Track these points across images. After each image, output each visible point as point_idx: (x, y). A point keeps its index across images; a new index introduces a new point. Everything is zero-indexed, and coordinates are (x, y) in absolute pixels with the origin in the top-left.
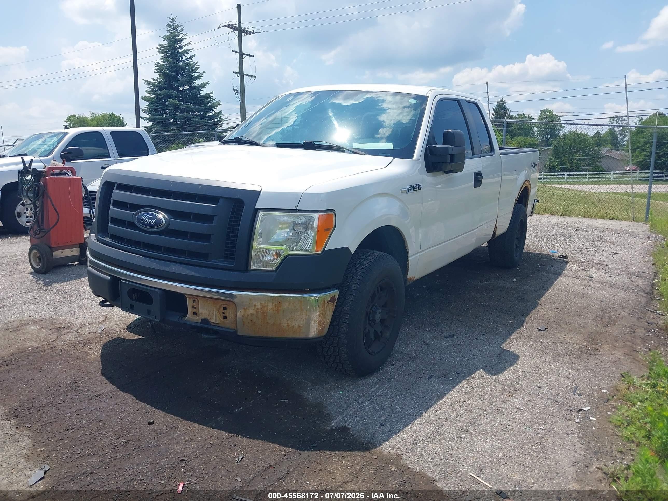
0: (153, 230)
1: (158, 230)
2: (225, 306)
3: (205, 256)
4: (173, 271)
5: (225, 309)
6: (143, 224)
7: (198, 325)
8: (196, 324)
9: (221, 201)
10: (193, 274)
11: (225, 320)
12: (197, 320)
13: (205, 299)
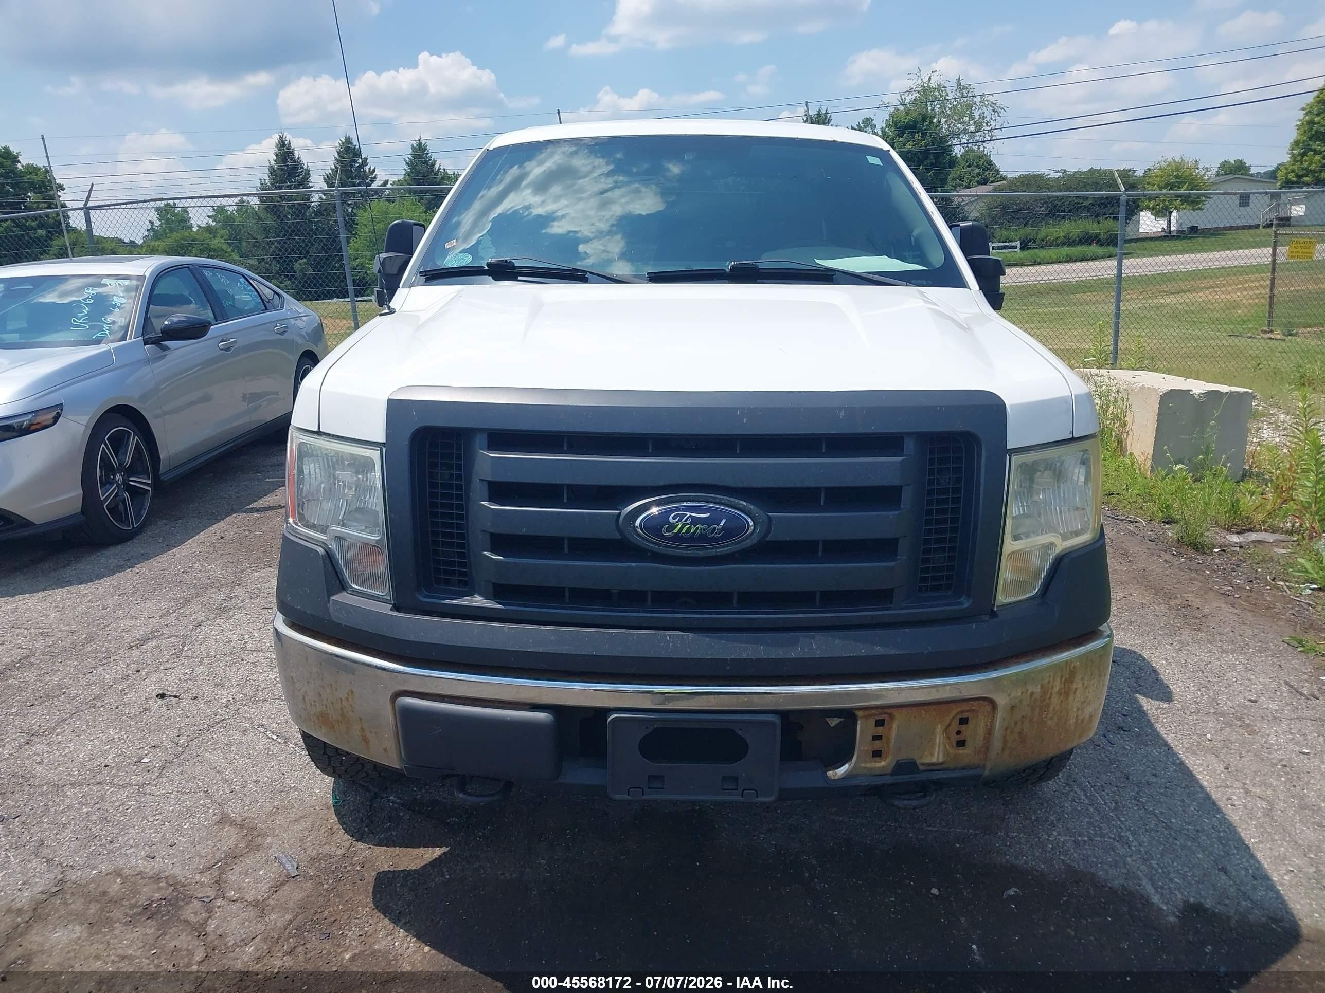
0: (713, 552)
1: (738, 547)
2: (965, 715)
3: (883, 596)
4: (818, 654)
5: (964, 721)
6: (678, 538)
7: (889, 780)
8: (878, 781)
9: (909, 445)
10: (879, 650)
11: (961, 751)
12: (883, 767)
13: (914, 709)
